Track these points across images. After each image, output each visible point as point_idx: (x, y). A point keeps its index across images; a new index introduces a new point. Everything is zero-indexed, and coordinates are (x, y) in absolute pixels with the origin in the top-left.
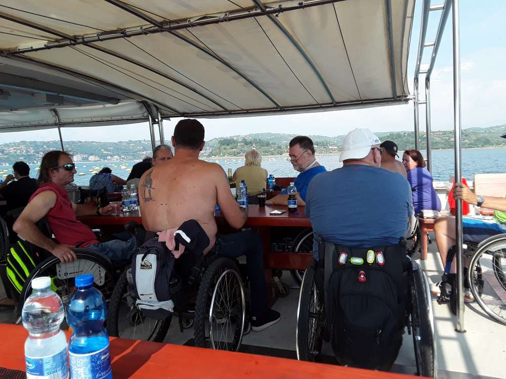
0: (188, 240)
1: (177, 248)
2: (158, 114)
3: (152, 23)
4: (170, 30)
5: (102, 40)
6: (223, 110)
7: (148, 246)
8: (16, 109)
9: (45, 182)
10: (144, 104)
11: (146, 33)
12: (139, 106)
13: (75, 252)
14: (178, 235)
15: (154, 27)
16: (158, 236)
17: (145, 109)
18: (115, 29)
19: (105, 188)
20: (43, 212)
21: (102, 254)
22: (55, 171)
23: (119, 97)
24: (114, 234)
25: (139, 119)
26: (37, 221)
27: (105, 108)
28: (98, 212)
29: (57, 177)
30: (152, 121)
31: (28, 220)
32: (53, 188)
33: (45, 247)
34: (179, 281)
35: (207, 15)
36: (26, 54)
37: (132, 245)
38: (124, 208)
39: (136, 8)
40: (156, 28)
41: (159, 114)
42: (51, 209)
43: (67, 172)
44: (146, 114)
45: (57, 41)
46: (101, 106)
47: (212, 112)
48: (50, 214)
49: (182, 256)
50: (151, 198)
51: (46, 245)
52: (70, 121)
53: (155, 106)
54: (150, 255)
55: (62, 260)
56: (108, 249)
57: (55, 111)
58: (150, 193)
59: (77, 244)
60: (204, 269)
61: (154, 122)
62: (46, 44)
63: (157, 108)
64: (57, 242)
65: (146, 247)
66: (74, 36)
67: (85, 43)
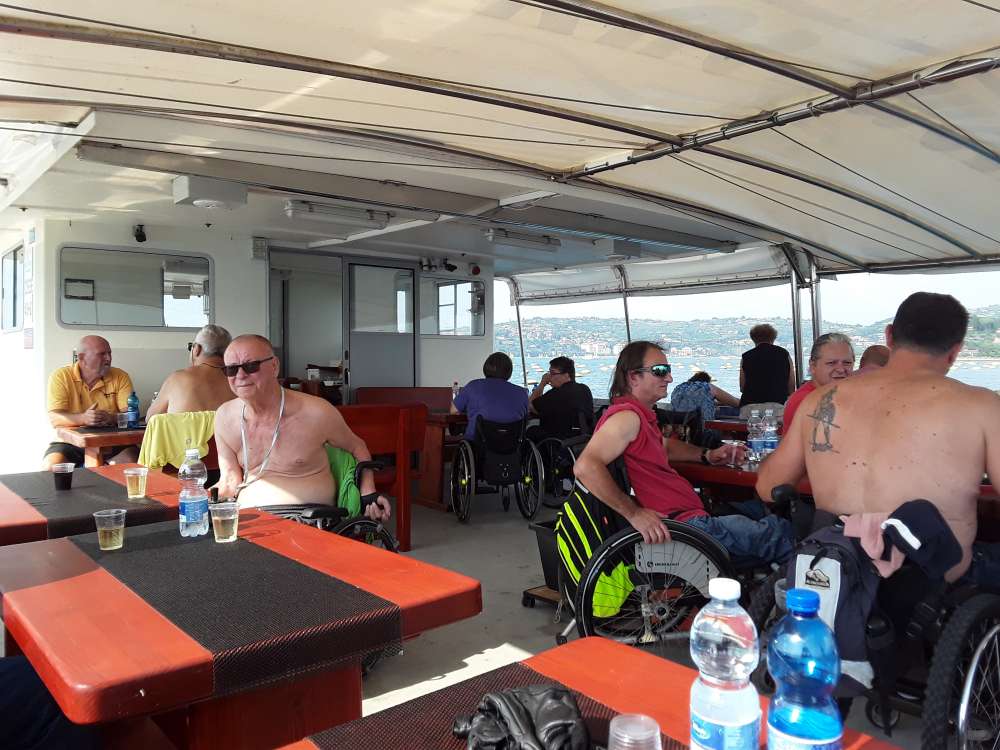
0: (915, 543)
1: (886, 556)
2: (810, 267)
3: (833, 91)
4: (870, 101)
5: (728, 137)
6: (968, 254)
7: (822, 541)
8: (562, 267)
9: (621, 395)
10: (784, 250)
11: (817, 114)
12: (773, 252)
13: (669, 527)
14: (891, 528)
15: (838, 98)
16: (842, 524)
17: (784, 259)
18: (756, 113)
19: (698, 410)
20: (618, 448)
21: (714, 539)
22: (637, 377)
23: (737, 239)
24: (735, 504)
25: (771, 279)
26: (609, 462)
27: (705, 260)
28: (704, 458)
29: (640, 386)
30: (798, 283)
31: (595, 459)
32: (635, 407)
33: (620, 510)
34: (888, 626)
35: (961, 58)
36: (596, 176)
37: (769, 531)
38: (751, 455)
39: (805, 69)
40: (842, 99)
41: (814, 269)
42: (631, 444)
43: (656, 379)
44: (785, 269)
45: (649, 148)
46: (701, 257)
47: (937, 260)
48: (631, 452)
49: (896, 574)
50: (828, 447)
51: (621, 506)
52: (644, 285)
53: (806, 251)
54: (826, 559)
55: (646, 538)
56: (725, 531)
57: (621, 269)
58: (827, 433)
59: (670, 512)
60: (944, 612)
61: (801, 284)
62: (630, 155)
63: (810, 255)
64: (638, 504)
65: (817, 542)
66: (680, 136)
67: (698, 147)
